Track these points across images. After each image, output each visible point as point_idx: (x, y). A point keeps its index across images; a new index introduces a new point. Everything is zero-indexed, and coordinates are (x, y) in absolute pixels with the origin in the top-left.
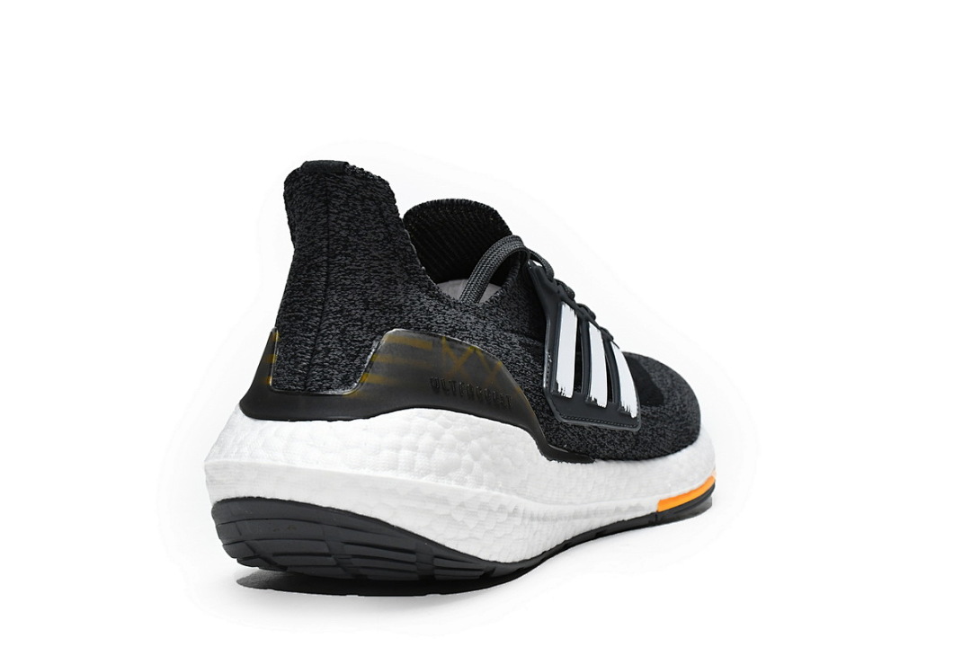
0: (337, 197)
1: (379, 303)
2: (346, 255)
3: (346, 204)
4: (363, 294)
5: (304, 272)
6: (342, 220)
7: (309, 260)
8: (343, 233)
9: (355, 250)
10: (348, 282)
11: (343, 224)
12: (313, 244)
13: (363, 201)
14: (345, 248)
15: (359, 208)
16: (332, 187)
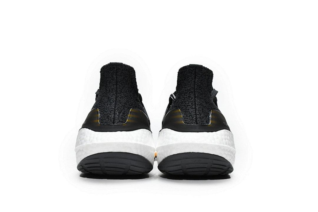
0: (199, 74)
1: (208, 103)
2: (200, 90)
3: (201, 76)
4: (205, 100)
5: (188, 93)
6: (200, 80)
7: (189, 90)
8: (200, 84)
9: (202, 89)
10: (201, 97)
11: (200, 81)
12: (190, 86)
13: (205, 76)
14: (200, 88)
15: (204, 77)
16: (198, 71)
